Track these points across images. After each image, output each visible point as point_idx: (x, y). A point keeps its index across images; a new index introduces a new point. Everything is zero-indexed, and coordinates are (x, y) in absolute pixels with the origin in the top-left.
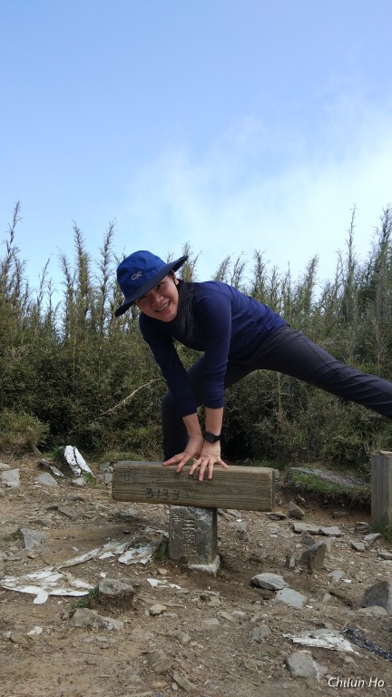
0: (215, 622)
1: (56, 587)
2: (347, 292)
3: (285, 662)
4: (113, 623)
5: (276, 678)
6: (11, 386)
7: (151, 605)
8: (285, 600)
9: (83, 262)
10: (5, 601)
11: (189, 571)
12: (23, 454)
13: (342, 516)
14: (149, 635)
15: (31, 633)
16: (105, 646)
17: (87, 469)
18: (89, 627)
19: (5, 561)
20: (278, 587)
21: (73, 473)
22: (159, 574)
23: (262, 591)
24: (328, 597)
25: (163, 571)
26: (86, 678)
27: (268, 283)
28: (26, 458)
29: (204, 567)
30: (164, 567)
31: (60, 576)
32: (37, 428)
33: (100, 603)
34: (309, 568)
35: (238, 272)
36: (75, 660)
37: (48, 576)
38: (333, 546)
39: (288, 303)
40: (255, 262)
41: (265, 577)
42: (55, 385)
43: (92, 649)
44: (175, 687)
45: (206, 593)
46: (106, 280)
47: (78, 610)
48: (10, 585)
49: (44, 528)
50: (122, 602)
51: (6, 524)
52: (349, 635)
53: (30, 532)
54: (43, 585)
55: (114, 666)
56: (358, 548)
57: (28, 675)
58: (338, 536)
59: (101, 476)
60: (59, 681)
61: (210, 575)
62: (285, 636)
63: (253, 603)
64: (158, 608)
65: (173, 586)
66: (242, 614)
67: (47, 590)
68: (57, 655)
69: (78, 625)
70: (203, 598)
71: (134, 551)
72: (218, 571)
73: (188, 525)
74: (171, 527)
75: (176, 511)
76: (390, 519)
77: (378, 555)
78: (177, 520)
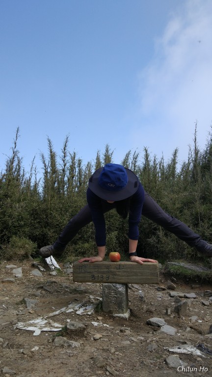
0: (128, 342)
1: (44, 327)
2: (195, 166)
3: (165, 361)
4: (75, 344)
5: (160, 369)
6: (16, 224)
7: (94, 335)
8: (165, 331)
9: (53, 157)
10: (19, 334)
11: (114, 318)
12: (23, 260)
13: (197, 288)
14: (93, 349)
15: (33, 349)
16: (71, 355)
17: (58, 266)
18: (62, 346)
19: (17, 315)
20: (161, 325)
21: (50, 269)
22: (98, 319)
23: (153, 327)
24: (188, 329)
25: (100, 318)
26: (62, 370)
27: (151, 163)
28: (25, 262)
29: (121, 315)
30: (101, 316)
31: (46, 321)
32: (30, 246)
33: (68, 334)
34: (179, 315)
35: (135, 158)
36: (56, 362)
37: (40, 321)
38: (192, 303)
39: (163, 174)
40: (144, 153)
41: (154, 320)
42: (39, 222)
43: (64, 357)
44: (108, 373)
45: (123, 328)
46: (65, 165)
47: (56, 337)
48: (21, 326)
49: (37, 298)
50: (79, 334)
51: (17, 296)
52: (200, 347)
53: (29, 300)
54: (38, 326)
55: (76, 365)
56: (206, 304)
57: (33, 370)
58: (195, 298)
59: (65, 270)
60: (49, 372)
61: (124, 319)
62: (165, 348)
63: (148, 333)
64: (98, 336)
65: (105, 325)
66: (142, 338)
67: (40, 328)
68: (47, 360)
69: (57, 345)
70: (121, 331)
71: (84, 308)
72: (129, 317)
73: (112, 293)
74: (103, 295)
75: (106, 286)
78: (106, 291)
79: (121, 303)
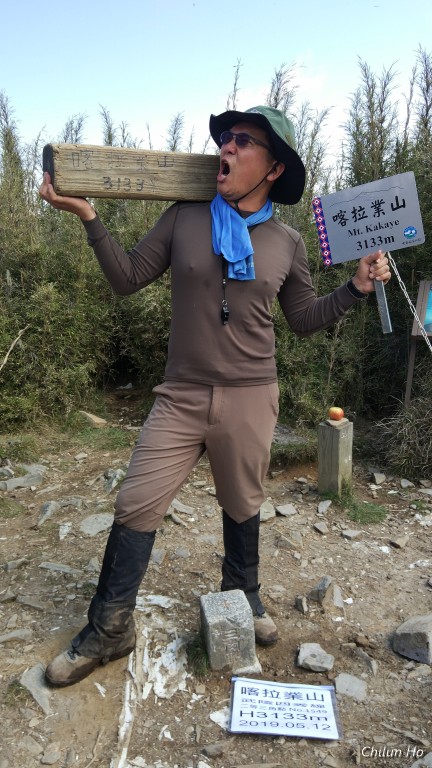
29: (250, 669)
34: (320, 606)
56: (322, 531)
58: (294, 515)
61: (257, 675)
71: (159, 663)
73: (230, 636)
74: (211, 642)
75: (215, 626)
76: (340, 486)
77: (342, 535)
78: (216, 634)
79: (248, 648)
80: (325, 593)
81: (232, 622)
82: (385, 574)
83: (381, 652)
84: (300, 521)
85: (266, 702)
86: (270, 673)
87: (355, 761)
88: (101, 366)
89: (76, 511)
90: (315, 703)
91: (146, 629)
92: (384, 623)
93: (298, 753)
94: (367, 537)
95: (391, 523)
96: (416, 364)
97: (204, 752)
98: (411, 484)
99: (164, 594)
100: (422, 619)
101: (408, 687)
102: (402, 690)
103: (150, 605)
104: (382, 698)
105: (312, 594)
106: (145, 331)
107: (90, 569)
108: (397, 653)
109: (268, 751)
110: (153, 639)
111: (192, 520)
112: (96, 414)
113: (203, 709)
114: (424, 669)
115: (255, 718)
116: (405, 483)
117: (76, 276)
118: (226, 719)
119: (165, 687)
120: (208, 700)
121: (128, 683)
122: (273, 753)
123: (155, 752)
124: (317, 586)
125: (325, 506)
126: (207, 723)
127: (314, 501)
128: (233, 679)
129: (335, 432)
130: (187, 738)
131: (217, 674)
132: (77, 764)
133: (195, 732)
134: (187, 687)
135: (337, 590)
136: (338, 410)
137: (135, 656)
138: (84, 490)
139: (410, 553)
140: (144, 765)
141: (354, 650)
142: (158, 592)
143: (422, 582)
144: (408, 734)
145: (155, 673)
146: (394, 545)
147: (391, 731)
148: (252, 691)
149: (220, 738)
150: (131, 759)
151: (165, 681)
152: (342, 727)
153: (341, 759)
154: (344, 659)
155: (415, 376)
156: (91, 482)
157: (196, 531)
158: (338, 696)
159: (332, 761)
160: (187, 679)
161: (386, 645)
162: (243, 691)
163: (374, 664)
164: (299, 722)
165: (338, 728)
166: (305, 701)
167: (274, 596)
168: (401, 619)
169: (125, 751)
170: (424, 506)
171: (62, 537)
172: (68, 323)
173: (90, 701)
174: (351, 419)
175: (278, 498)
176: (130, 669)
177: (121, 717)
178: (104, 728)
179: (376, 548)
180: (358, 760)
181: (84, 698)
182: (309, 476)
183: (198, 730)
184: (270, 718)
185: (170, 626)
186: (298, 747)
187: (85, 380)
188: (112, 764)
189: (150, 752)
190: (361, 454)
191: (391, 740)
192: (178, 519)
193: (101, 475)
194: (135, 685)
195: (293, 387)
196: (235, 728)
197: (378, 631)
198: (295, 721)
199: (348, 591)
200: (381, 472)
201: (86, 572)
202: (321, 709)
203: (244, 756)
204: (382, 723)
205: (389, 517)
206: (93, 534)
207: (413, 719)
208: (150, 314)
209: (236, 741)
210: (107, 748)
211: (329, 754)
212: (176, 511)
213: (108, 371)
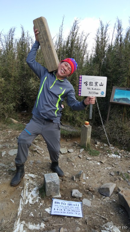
29: (58, 196)
34: (79, 179)
56: (81, 157)
58: (73, 152)
73: (52, 186)
74: (47, 188)
75: (48, 183)
76: (87, 144)
77: (86, 159)
78: (48, 185)
79: (57, 190)
80: (81, 175)
81: (53, 182)
82: (98, 171)
83: (96, 193)
84: (74, 154)
85: (62, 206)
86: (63, 198)
87: (87, 224)
88: (17, 104)
89: (7, 148)
90: (76, 207)
91: (27, 183)
92: (97, 185)
93: (70, 221)
94: (94, 160)
95: (101, 156)
96: (110, 110)
97: (43, 220)
98: (107, 145)
99: (33, 174)
100: (108, 184)
101: (103, 203)
102: (101, 204)
103: (29, 177)
104: (95, 206)
105: (77, 175)
106: (31, 95)
107: (11, 165)
108: (100, 193)
109: (62, 220)
110: (29, 187)
111: (43, 152)
112: (15, 120)
113: (43, 207)
114: (108, 198)
115: (58, 211)
116: (105, 145)
117: (11, 76)
118: (50, 210)
119: (32, 201)
120: (45, 205)
121: (21, 199)
122: (63, 221)
123: (28, 220)
124: (79, 173)
125: (82, 150)
126: (44, 212)
127: (79, 149)
128: (53, 199)
129: (86, 128)
130: (38, 216)
131: (48, 197)
132: (4, 223)
133: (40, 214)
134: (39, 201)
135: (84, 174)
136: (87, 122)
137: (23, 191)
138: (10, 142)
139: (106, 165)
140: (25, 223)
141: (88, 192)
142: (31, 173)
143: (109, 173)
144: (102, 216)
145: (29, 197)
146: (101, 162)
147: (97, 215)
148: (58, 203)
149: (48, 216)
150: (21, 222)
151: (32, 199)
152: (84, 214)
153: (83, 223)
154: (85, 194)
155: (110, 114)
156: (13, 140)
157: (44, 156)
158: (83, 205)
159: (80, 224)
160: (39, 199)
161: (97, 191)
162: (55, 203)
163: (94, 196)
164: (71, 212)
165: (82, 214)
166: (73, 206)
167: (66, 175)
168: (102, 184)
169: (19, 219)
170: (110, 152)
171: (3, 156)
172: (8, 91)
173: (9, 204)
174: (91, 125)
175: (68, 147)
176: (22, 195)
177: (18, 209)
178: (13, 212)
179: (96, 163)
180: (88, 223)
181: (8, 203)
182: (78, 141)
183: (42, 213)
184: (63, 211)
185: (34, 183)
186: (70, 219)
187: (12, 108)
188: (15, 223)
189: (27, 220)
190: (93, 136)
191: (97, 218)
192: (38, 152)
193: (15, 138)
194: (23, 200)
195: (75, 115)
196: (52, 213)
197: (95, 187)
198: (70, 212)
199: (87, 175)
200: (99, 141)
201: (9, 166)
202: (78, 209)
203: (55, 221)
204: (95, 213)
205: (100, 154)
206: (12, 155)
207: (104, 212)
208: (33, 90)
209: (53, 217)
210: (14, 218)
211: (79, 222)
212: (38, 149)
213: (19, 106)
